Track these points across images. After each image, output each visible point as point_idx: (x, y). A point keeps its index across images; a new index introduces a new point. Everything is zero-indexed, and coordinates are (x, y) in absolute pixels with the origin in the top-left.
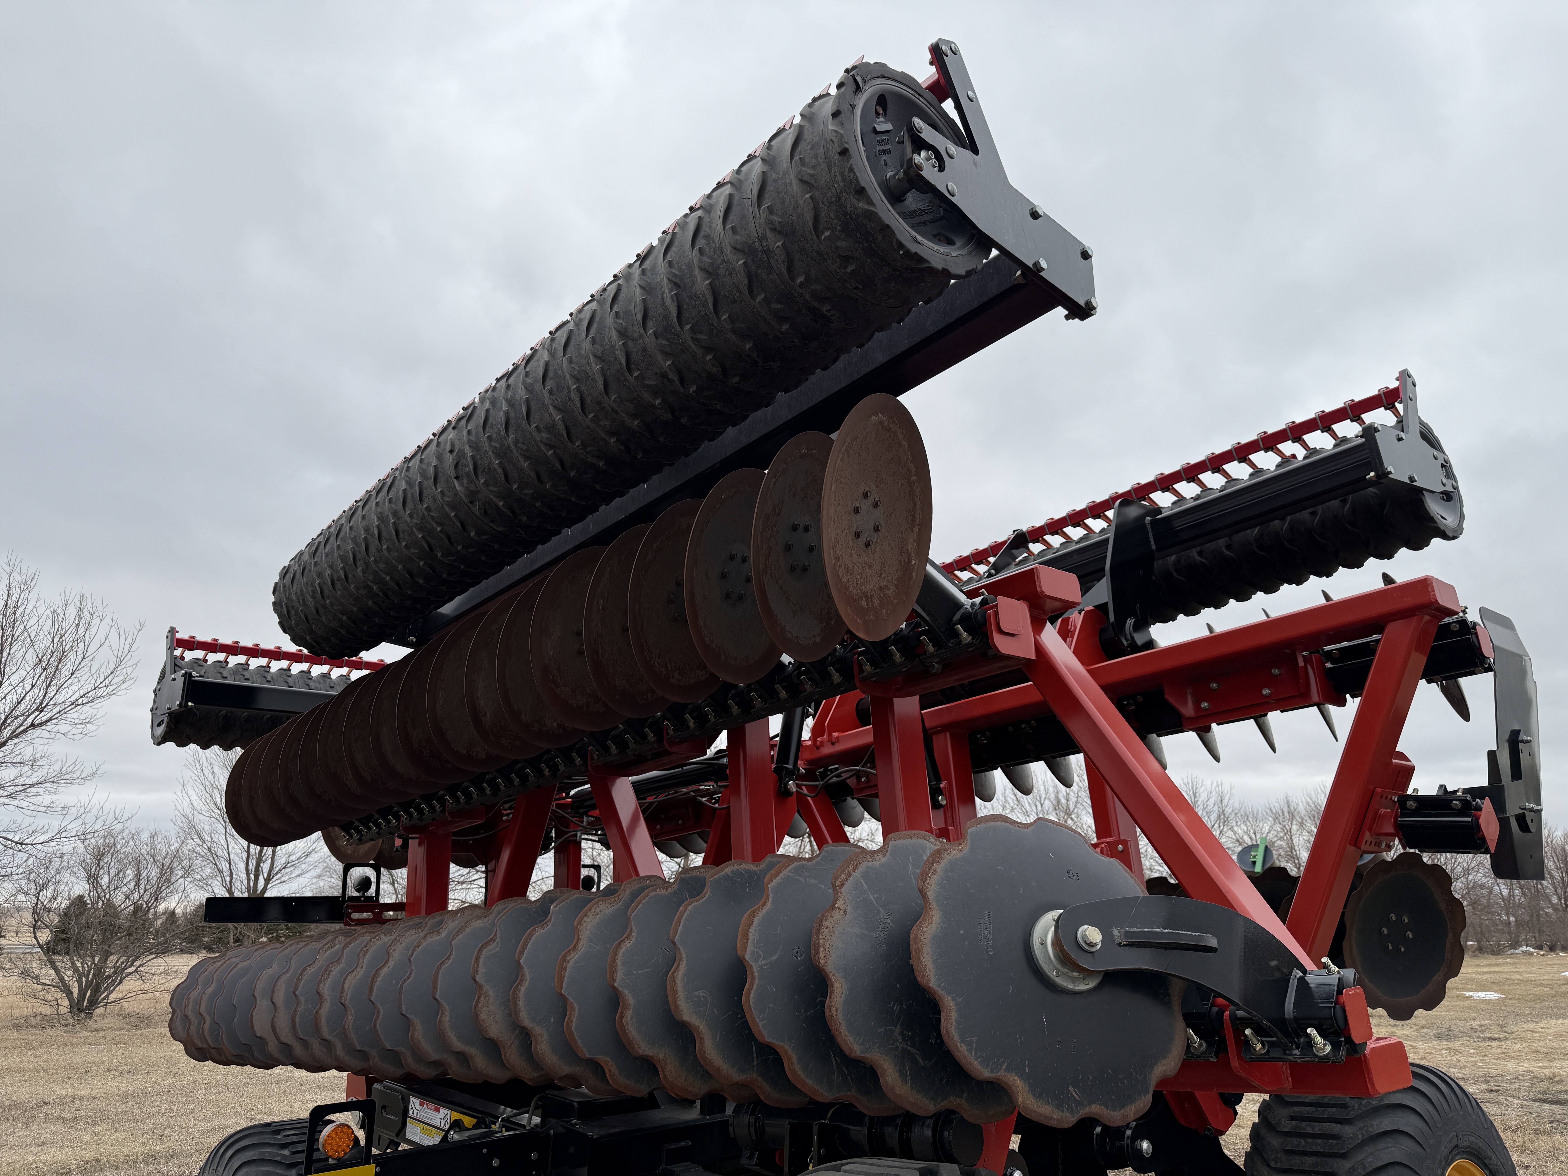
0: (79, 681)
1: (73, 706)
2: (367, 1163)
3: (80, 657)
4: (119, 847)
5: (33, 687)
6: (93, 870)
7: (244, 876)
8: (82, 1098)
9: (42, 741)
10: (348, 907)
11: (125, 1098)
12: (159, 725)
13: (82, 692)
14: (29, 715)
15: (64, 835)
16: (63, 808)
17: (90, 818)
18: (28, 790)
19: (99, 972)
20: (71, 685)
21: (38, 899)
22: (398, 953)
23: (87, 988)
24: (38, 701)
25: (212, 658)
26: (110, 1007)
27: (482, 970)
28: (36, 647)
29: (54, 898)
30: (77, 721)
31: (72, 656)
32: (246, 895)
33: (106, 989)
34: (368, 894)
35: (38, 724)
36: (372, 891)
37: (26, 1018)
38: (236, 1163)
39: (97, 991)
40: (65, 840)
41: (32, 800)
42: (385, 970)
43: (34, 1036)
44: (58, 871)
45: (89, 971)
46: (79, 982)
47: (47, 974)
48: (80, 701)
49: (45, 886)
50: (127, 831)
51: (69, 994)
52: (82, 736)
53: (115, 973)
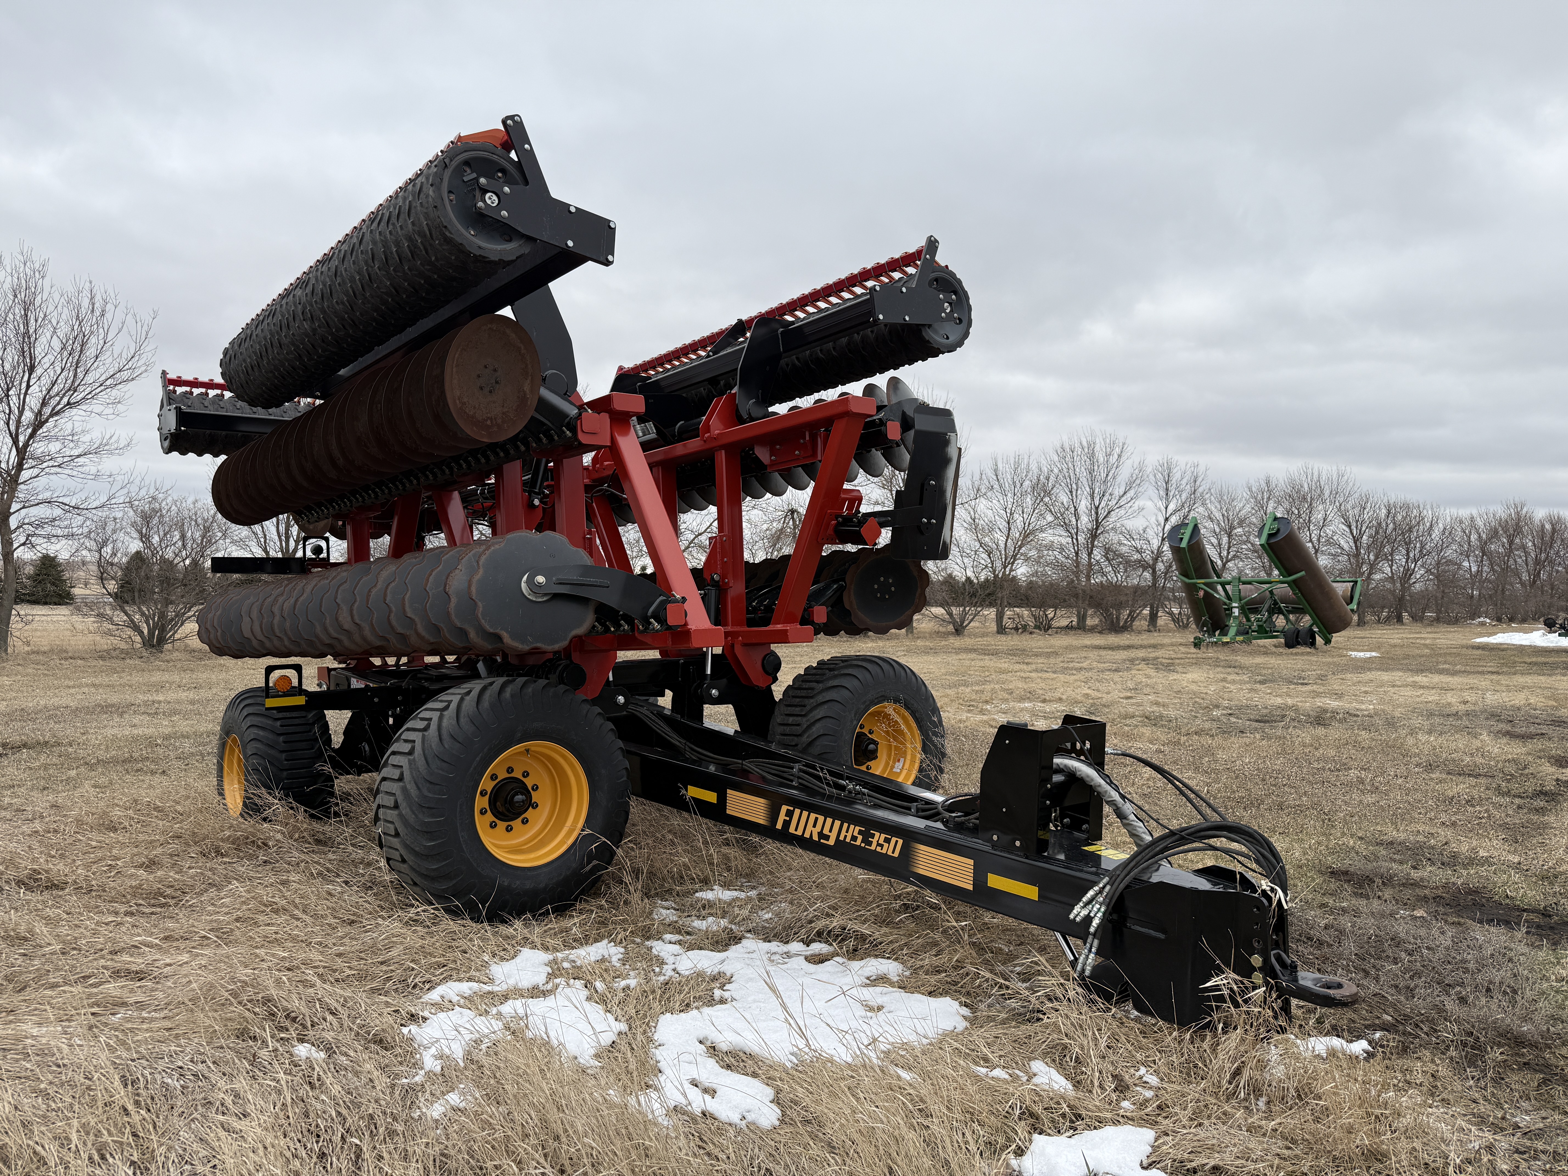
0: (104, 364)
1: (103, 388)
2: (300, 695)
3: (102, 342)
4: (164, 512)
5: (63, 370)
6: (144, 530)
7: (277, 538)
8: (160, 702)
9: (80, 418)
10: (308, 565)
11: (192, 702)
12: (165, 439)
13: (108, 375)
14: (64, 394)
15: (113, 501)
16: (110, 476)
17: (134, 489)
18: (76, 460)
19: (162, 615)
20: (98, 367)
21: (101, 555)
22: (309, 588)
23: (155, 628)
24: (69, 382)
25: (196, 391)
26: (177, 644)
27: (339, 596)
28: (59, 334)
29: (114, 554)
30: (108, 401)
31: (93, 340)
32: (280, 555)
33: (171, 630)
34: (321, 556)
35: (75, 403)
36: (324, 555)
37: (108, 651)
38: (242, 705)
39: (163, 630)
40: (115, 506)
41: (80, 469)
42: (302, 598)
43: (116, 663)
44: (114, 531)
45: (154, 615)
46: (148, 625)
47: (120, 617)
48: (108, 383)
49: (104, 543)
50: (170, 498)
51: (141, 633)
52: (114, 416)
53: (176, 616)
